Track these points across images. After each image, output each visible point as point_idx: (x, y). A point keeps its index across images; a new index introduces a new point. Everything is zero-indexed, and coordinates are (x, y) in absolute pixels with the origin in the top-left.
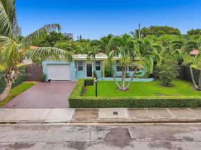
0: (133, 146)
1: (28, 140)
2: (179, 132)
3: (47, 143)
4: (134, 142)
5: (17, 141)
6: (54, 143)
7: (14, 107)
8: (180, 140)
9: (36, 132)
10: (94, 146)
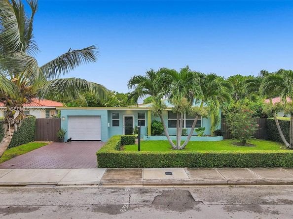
0: (198, 210)
1: (30, 204)
2: (270, 194)
3: (60, 206)
4: (200, 205)
5: (12, 204)
6: (70, 206)
7: (13, 167)
8: (274, 203)
9: (43, 195)
10: (136, 209)
